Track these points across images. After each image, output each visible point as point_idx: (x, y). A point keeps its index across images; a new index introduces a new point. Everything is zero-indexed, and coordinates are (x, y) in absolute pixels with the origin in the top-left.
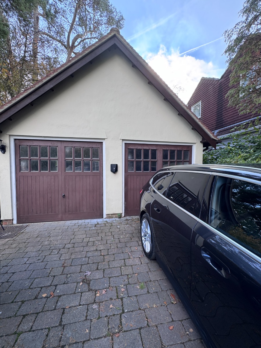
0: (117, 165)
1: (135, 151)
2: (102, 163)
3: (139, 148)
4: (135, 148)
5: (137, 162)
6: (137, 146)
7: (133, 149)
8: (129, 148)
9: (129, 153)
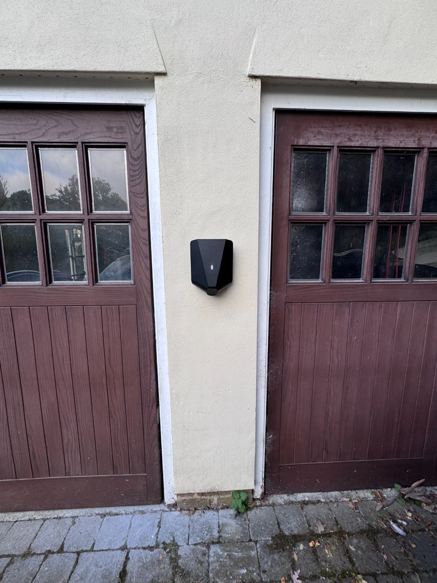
0: (228, 245)
1: (332, 162)
2: (146, 235)
3: (361, 139)
4: (335, 142)
5: (341, 227)
6: (351, 132)
7: (321, 152)
8: (301, 142)
9: (297, 175)
